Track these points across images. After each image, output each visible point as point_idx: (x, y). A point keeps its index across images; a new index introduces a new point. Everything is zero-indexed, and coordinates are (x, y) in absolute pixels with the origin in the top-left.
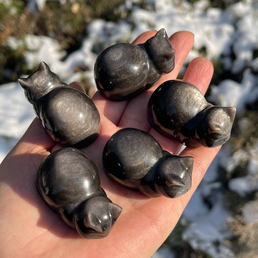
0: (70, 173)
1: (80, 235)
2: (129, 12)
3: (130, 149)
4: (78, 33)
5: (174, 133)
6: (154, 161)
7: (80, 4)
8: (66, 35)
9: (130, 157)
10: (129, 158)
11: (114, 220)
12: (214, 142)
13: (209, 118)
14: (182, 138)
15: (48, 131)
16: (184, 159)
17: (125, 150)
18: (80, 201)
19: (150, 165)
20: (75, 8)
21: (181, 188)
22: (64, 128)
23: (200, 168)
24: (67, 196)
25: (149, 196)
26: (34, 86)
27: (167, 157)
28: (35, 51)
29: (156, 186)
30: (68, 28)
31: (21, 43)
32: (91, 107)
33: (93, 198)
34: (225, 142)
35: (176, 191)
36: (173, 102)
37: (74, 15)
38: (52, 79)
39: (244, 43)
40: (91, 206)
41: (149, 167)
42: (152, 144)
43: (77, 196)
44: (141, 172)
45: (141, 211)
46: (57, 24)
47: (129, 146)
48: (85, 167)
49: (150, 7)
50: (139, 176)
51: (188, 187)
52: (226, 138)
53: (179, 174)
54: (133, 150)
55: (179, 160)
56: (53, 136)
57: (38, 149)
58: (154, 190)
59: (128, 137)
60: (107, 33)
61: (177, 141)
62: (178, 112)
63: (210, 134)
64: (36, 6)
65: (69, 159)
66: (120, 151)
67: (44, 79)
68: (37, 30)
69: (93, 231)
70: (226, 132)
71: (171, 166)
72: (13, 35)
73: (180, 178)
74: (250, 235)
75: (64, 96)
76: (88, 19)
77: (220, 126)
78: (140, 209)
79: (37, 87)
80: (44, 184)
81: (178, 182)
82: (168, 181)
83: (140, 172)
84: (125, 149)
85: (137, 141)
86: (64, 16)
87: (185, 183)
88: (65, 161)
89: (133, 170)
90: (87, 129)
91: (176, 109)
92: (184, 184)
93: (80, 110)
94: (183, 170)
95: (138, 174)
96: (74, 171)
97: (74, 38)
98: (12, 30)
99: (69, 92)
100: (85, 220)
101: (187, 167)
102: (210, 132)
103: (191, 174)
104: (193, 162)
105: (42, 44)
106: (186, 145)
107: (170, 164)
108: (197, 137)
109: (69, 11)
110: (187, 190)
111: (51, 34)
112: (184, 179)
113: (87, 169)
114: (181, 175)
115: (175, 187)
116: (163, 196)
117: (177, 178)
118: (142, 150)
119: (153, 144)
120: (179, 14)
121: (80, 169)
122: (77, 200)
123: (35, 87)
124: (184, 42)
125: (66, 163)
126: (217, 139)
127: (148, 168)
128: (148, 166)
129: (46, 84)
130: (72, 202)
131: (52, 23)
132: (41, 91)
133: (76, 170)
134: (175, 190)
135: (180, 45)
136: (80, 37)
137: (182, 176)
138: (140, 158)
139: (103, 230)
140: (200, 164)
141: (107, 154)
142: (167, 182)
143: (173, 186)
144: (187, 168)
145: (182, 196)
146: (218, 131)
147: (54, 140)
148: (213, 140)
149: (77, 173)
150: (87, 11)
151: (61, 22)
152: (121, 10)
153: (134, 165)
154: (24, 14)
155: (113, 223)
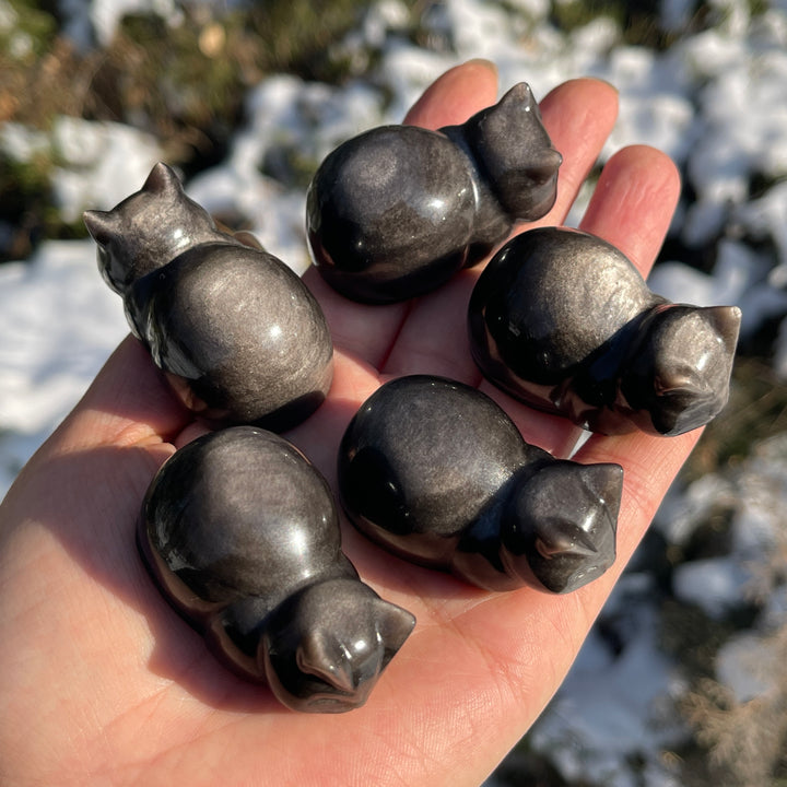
0: (254, 504)
1: (281, 701)
2: (376, 55)
3: (422, 440)
4: (217, 114)
5: (554, 396)
6: (499, 476)
7: (227, 28)
8: (181, 122)
9: (422, 464)
10: (420, 468)
11: (390, 652)
12: (675, 418)
13: (655, 347)
14: (579, 407)
15: (171, 380)
16: (593, 470)
17: (407, 443)
18: (283, 591)
19: (486, 491)
20: (212, 40)
21: (582, 561)
22: (224, 363)
23: (641, 496)
24: (244, 575)
25: (485, 587)
26: (131, 235)
27: (540, 466)
28: (84, 168)
29: (506, 555)
30: (187, 101)
31: (42, 143)
32: (308, 306)
33: (326, 585)
34: (712, 417)
35: (569, 571)
36: (542, 300)
37: (206, 60)
38: (189, 217)
39: (722, 153)
40: (321, 605)
41: (485, 497)
42: (492, 424)
43: (276, 575)
44: (459, 512)
45: (461, 633)
46: (153, 87)
47: (420, 431)
48: (299, 486)
49: (437, 42)
50: (453, 524)
51: (606, 558)
52: (714, 405)
53: (577, 517)
54: (432, 444)
55: (577, 474)
56: (184, 396)
57: (136, 433)
58: (500, 567)
59: (418, 403)
60: (306, 118)
61: (565, 420)
62: (558, 331)
63: (662, 395)
64: (92, 33)
65: (250, 460)
66: (392, 447)
67: (163, 215)
68: (92, 104)
69: (324, 687)
70: (711, 385)
71: (553, 492)
72: (18, 117)
73: (581, 530)
74: (744, 738)
75: (229, 268)
76: (250, 75)
77: (693, 367)
78: (459, 626)
79: (141, 240)
80: (164, 541)
81: (574, 541)
82: (544, 540)
83: (455, 511)
84: (409, 441)
85: (445, 416)
86: (176, 64)
87: (597, 548)
88: (238, 465)
89: (434, 506)
90: (294, 372)
91: (553, 323)
92: (595, 551)
93: (276, 312)
94: (591, 505)
95: (450, 518)
96: (266, 496)
97: (206, 131)
98: (17, 102)
99: (243, 257)
100: (300, 651)
101: (602, 495)
102: (660, 390)
103: (616, 518)
104: (621, 482)
105: (107, 146)
106: (590, 430)
107: (551, 487)
108: (625, 404)
109: (192, 50)
110: (604, 569)
111: (137, 116)
112: (592, 532)
113: (307, 494)
114: (583, 522)
115: (565, 560)
116: (528, 588)
117: (572, 530)
118: (462, 445)
119: (495, 426)
120: (526, 65)
121: (284, 491)
122: (274, 586)
123: (134, 238)
124: (587, 117)
125: (244, 472)
126: (684, 408)
127: (480, 501)
128: (480, 494)
129: (168, 231)
130: (257, 592)
131: (138, 84)
132: (152, 252)
133: (275, 495)
134: (564, 568)
135: (576, 126)
136: (224, 128)
137: (587, 525)
138: (456, 468)
139: (356, 684)
140: (638, 486)
141: (353, 454)
142: (539, 542)
143: (559, 556)
144: (602, 501)
145: (587, 587)
146: (686, 385)
147: (190, 406)
148: (673, 414)
149: (277, 503)
150: (249, 49)
151: (168, 83)
152: (352, 51)
153: (436, 490)
154: (54, 55)
155: (384, 665)
